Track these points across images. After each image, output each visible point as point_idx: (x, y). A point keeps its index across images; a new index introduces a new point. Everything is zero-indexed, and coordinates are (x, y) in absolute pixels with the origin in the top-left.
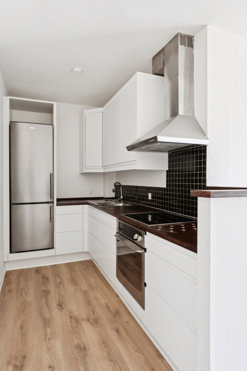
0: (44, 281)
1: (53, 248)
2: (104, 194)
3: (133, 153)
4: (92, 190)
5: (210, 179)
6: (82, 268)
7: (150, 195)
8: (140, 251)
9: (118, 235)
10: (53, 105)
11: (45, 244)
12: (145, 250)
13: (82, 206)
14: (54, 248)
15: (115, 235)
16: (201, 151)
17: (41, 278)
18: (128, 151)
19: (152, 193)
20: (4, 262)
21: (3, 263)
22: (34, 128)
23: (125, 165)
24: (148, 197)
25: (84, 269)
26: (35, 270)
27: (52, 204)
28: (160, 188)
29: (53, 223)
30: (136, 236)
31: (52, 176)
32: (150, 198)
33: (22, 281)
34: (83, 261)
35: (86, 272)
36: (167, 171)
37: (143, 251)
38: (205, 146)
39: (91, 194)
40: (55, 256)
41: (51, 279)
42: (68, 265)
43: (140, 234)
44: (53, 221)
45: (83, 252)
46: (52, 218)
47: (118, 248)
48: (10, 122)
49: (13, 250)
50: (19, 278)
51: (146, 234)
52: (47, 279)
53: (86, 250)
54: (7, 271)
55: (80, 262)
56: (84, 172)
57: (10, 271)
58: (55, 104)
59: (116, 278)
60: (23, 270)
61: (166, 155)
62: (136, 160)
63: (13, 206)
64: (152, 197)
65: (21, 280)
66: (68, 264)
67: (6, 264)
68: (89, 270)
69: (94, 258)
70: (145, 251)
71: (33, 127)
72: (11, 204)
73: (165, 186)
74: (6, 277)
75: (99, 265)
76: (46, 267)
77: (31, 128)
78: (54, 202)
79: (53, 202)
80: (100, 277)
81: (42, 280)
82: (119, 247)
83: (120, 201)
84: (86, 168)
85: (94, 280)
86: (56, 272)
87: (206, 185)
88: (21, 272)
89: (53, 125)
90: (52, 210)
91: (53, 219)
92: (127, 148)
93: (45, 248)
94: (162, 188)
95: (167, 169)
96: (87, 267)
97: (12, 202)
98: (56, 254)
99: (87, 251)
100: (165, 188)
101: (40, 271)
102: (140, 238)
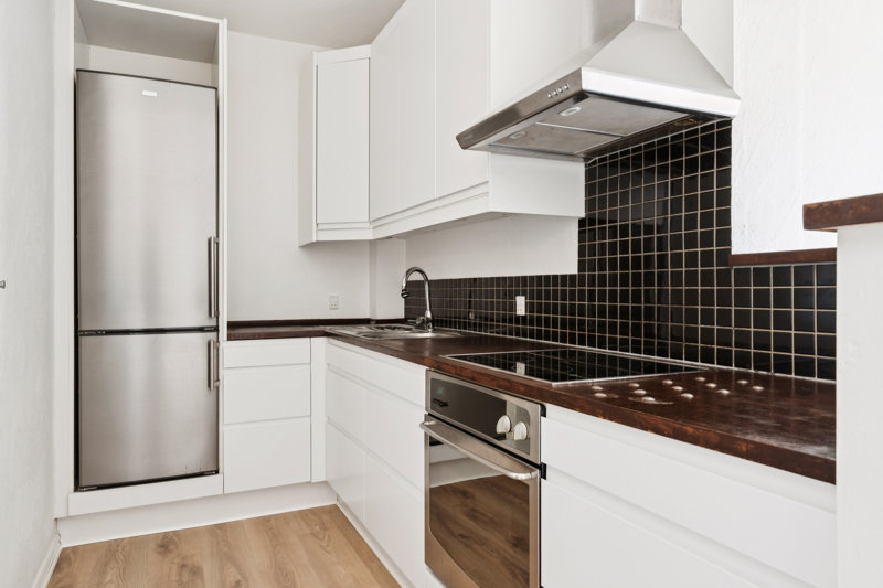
0: (186, 577)
1: (217, 472)
2: (373, 310)
3: (477, 156)
4: (337, 297)
5: (743, 232)
6: (308, 531)
7: (521, 302)
8: (522, 476)
9: (432, 423)
10: (217, 26)
11: (191, 459)
12: (543, 469)
13: (306, 340)
14: (220, 471)
15: (422, 425)
16: (707, 142)
17: (175, 569)
18: (464, 148)
19: (530, 296)
20: (56, 519)
21: (52, 522)
22: (155, 94)
23: (445, 206)
24: (513, 306)
25: (314, 535)
26: (159, 542)
27: (214, 334)
28: (557, 276)
29: (215, 392)
30: (503, 424)
31: (213, 247)
32: (521, 310)
33: (111, 581)
34: (311, 510)
35: (321, 546)
36: (582, 222)
37: (537, 473)
38: (726, 122)
39: (334, 308)
40: (225, 495)
41: (206, 574)
42: (264, 522)
43: (523, 416)
44: (218, 388)
45: (310, 482)
46: (212, 380)
47: (433, 467)
48: (78, 70)
49: (83, 482)
50: (104, 572)
51: (544, 414)
52: (196, 572)
53: (319, 477)
54: (64, 549)
55: (302, 515)
56: (314, 240)
57: (74, 549)
58: (223, 25)
59: (425, 566)
60: (118, 542)
61: (579, 169)
62: (487, 182)
63: (84, 340)
64: (529, 307)
65: (109, 578)
66: (266, 519)
67: (62, 528)
68: (329, 537)
69: (346, 500)
70: (544, 476)
71: (150, 91)
72: (78, 334)
73: (573, 269)
74: (58, 567)
75: (365, 523)
76: (194, 532)
77: (146, 93)
78: (220, 329)
79: (216, 329)
80: (365, 562)
81: (180, 574)
82: (433, 461)
83: (422, 327)
84: (320, 227)
85: (347, 571)
86: (226, 550)
87: (730, 250)
88: (112, 553)
89: (216, 89)
90: (212, 352)
91: (218, 380)
92: (459, 138)
93: (189, 472)
94: (564, 277)
95: (582, 214)
96: (324, 528)
97: (84, 326)
98: (226, 492)
99: (322, 478)
100: (573, 276)
101: (172, 547)
102: (521, 431)
